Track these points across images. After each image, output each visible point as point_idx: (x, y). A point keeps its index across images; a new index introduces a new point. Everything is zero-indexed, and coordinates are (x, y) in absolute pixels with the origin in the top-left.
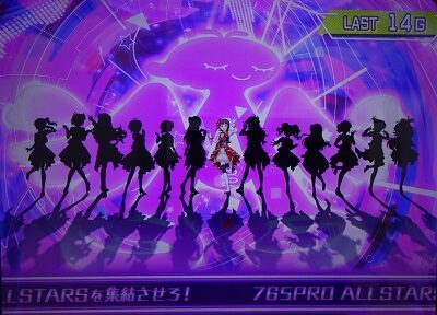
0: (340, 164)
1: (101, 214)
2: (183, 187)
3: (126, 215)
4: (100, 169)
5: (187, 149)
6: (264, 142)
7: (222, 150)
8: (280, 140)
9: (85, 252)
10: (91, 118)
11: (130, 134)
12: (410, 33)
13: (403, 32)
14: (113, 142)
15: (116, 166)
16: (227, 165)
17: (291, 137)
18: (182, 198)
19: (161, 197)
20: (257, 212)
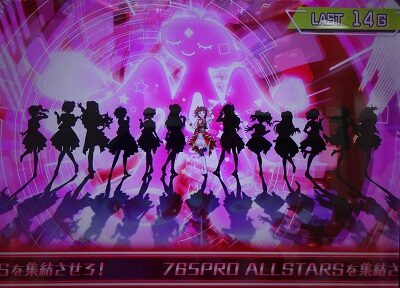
0: (309, 149)
1: (88, 194)
2: (164, 169)
3: (111, 195)
4: (88, 152)
5: (167, 134)
6: (239, 128)
7: (200, 135)
8: (254, 126)
9: (73, 229)
10: (80, 106)
11: (116, 120)
12: (373, 28)
13: (367, 27)
14: (100, 128)
15: (102, 150)
16: (205, 149)
17: (264, 124)
18: (163, 179)
19: (144, 179)
20: (233, 193)
